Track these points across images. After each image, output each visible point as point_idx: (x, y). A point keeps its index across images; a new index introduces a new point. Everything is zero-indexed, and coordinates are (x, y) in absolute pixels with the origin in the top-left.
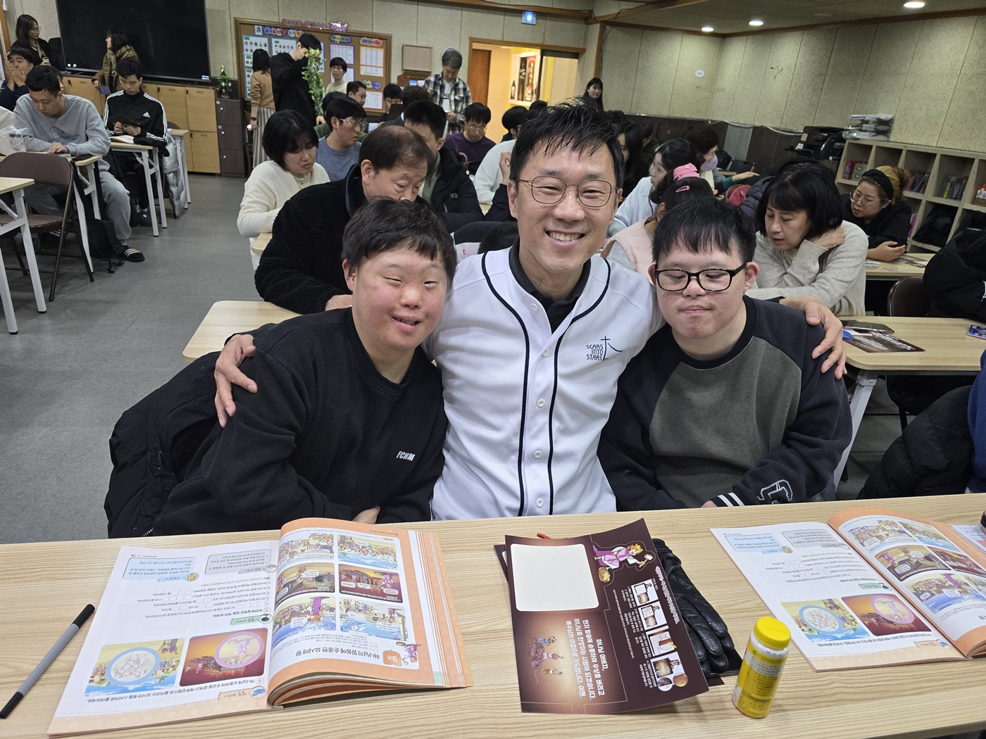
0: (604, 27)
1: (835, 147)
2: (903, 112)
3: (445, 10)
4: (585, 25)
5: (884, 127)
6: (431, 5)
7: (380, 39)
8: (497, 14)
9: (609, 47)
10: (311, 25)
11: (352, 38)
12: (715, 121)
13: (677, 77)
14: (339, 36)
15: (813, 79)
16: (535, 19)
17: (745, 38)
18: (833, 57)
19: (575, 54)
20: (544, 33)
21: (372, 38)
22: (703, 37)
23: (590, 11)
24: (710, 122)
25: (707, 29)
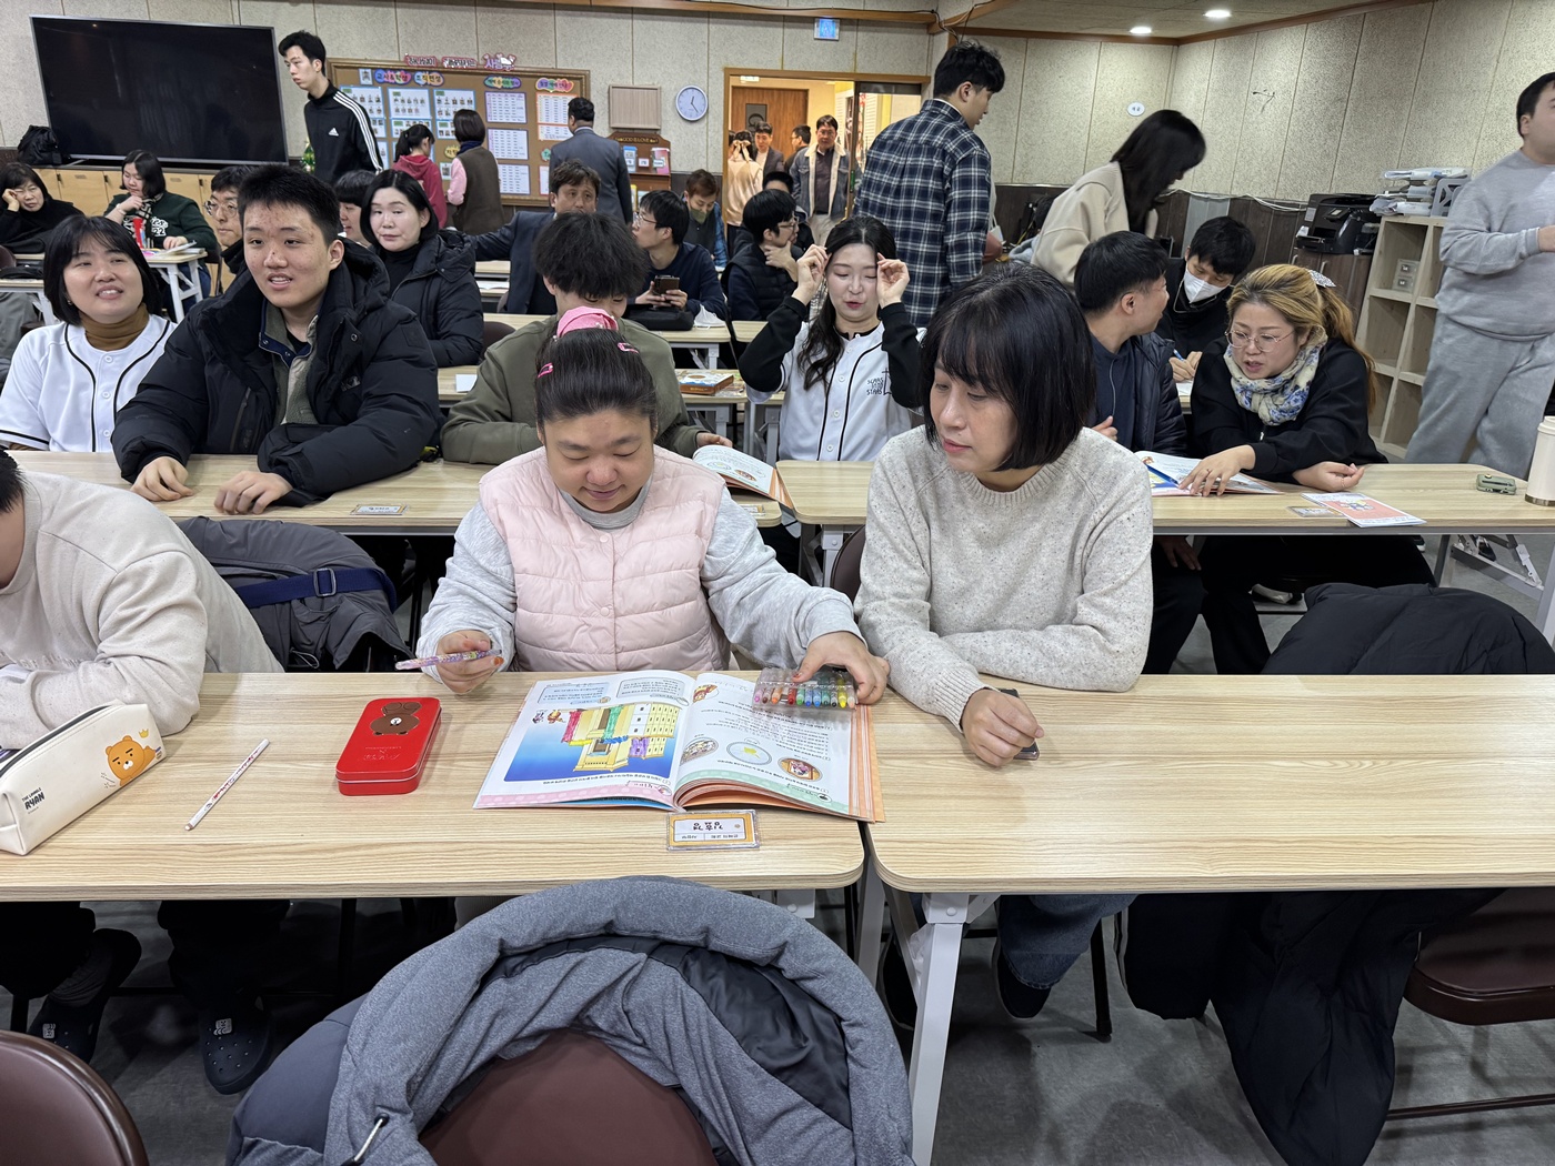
1: (1363, 231)
4: (926, 38)
6: (655, 17)
7: (569, 78)
8: (770, 26)
10: (452, 62)
13: (1094, 118)
14: (500, 79)
15: (1327, 109)
16: (837, 30)
17: (1211, 43)
18: (1358, 67)
19: (914, 86)
20: (855, 54)
21: (555, 78)
22: (1137, 45)
23: (932, 12)
25: (1141, 30)
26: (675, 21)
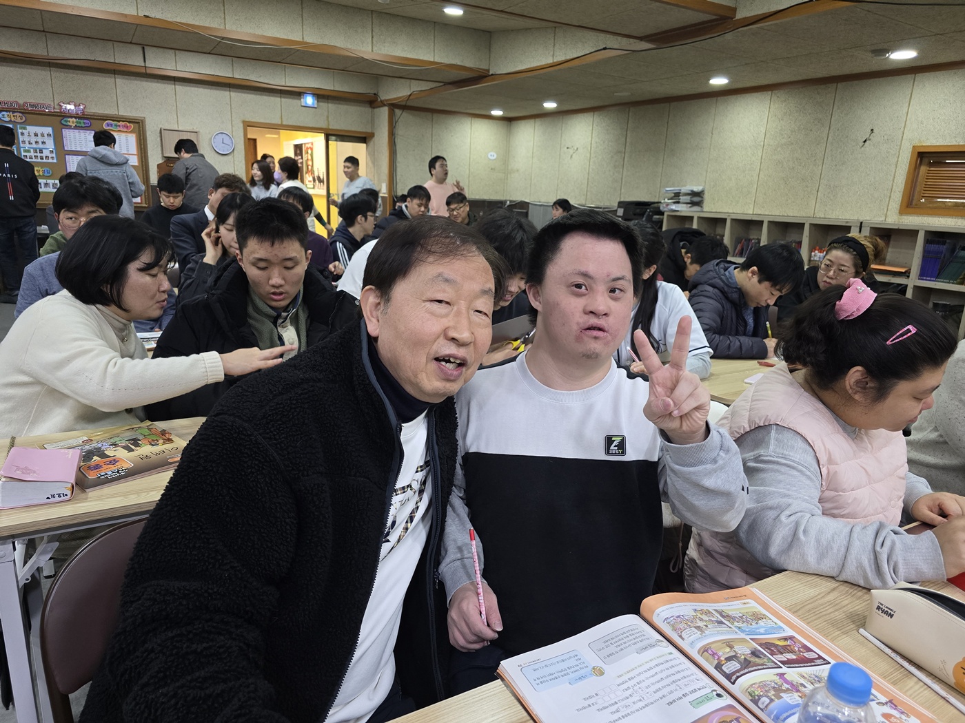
0: (393, 110)
1: (654, 220)
2: (712, 184)
3: (209, 90)
4: (370, 109)
5: (696, 198)
6: (192, 85)
7: (129, 122)
8: (272, 96)
9: (400, 131)
10: (32, 106)
11: (91, 121)
12: (514, 201)
13: (471, 160)
14: (74, 119)
15: (612, 157)
16: (316, 102)
17: (531, 122)
18: (629, 135)
19: (363, 139)
20: (328, 117)
21: (119, 121)
22: (494, 121)
23: (375, 94)
24: (508, 202)
25: (497, 113)
26: (206, 88)
